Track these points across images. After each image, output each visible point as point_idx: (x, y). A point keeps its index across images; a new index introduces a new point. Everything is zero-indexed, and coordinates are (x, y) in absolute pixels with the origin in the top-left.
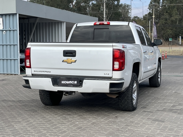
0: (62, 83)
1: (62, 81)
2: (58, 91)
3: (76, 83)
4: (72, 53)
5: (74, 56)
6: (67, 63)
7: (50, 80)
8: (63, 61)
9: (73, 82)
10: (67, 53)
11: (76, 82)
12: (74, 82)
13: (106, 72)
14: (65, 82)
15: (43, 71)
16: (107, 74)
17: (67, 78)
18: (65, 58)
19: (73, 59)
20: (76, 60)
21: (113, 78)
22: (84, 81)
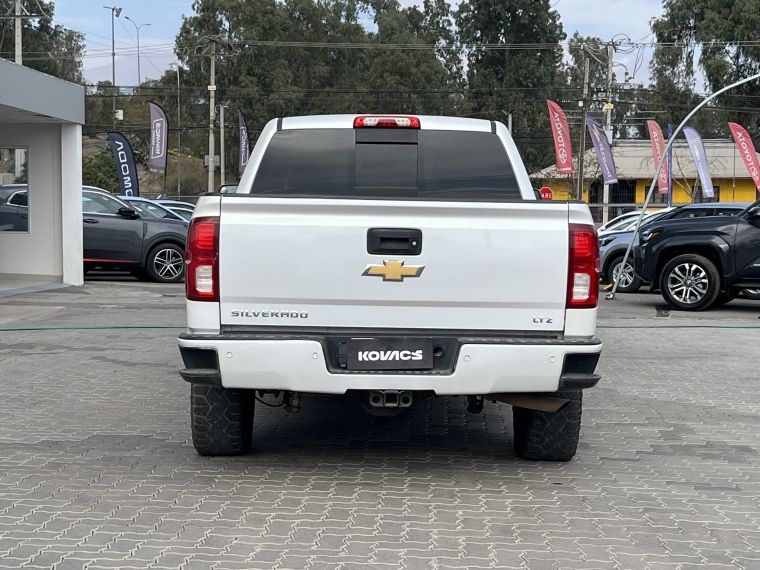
0: (360, 359)
1: (360, 353)
2: (348, 391)
3: (420, 357)
4: (405, 240)
5: (416, 250)
6: (381, 278)
7: (316, 347)
8: (366, 273)
9: (405, 355)
10: (383, 240)
11: (418, 355)
12: (408, 353)
13: (538, 313)
14: (374, 356)
16: (545, 321)
17: (381, 339)
18: (377, 261)
19: (411, 262)
20: (423, 268)
21: (566, 334)
22: (464, 347)
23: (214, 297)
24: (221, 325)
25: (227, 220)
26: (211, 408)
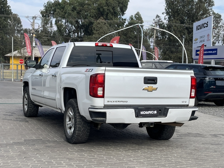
0: (141, 114)
1: (141, 112)
2: (140, 123)
3: (156, 113)
4: (154, 80)
5: (156, 83)
6: (147, 91)
8: (143, 89)
9: (152, 112)
10: (148, 80)
11: (155, 112)
12: (153, 111)
13: (183, 100)
14: (144, 113)
15: (118, 101)
16: (185, 102)
17: (146, 108)
18: (146, 86)
19: (154, 86)
20: (157, 88)
21: (189, 105)
22: (170, 109)
23: (103, 97)
24: (104, 105)
25: (107, 74)
26: (82, 129)
